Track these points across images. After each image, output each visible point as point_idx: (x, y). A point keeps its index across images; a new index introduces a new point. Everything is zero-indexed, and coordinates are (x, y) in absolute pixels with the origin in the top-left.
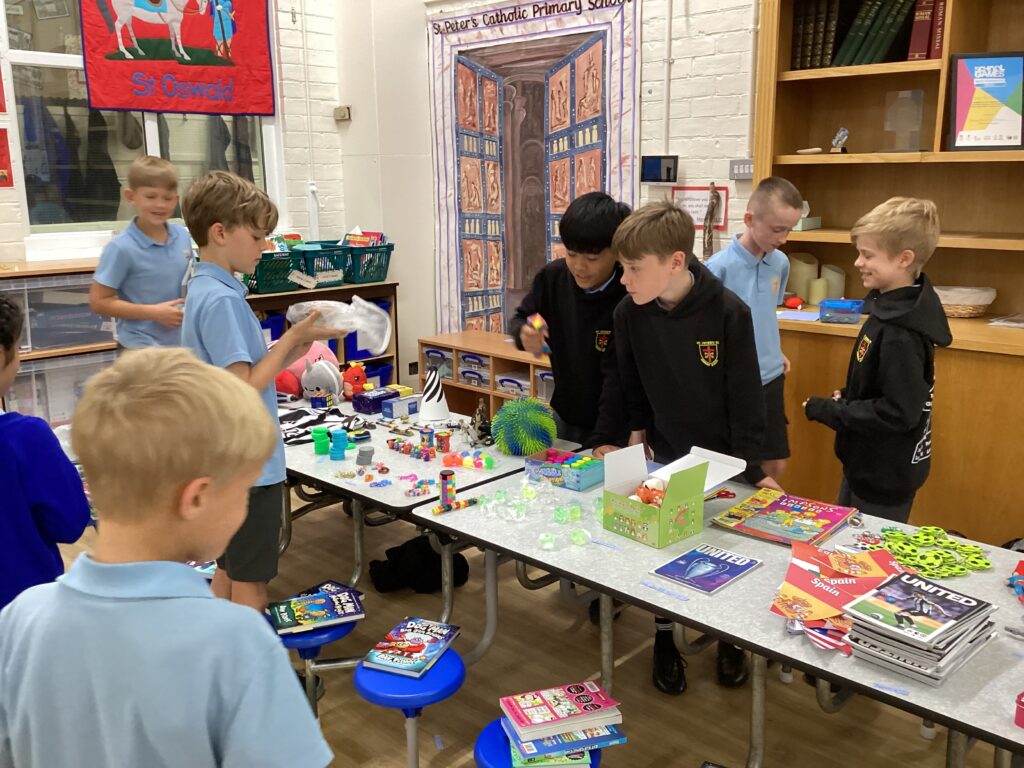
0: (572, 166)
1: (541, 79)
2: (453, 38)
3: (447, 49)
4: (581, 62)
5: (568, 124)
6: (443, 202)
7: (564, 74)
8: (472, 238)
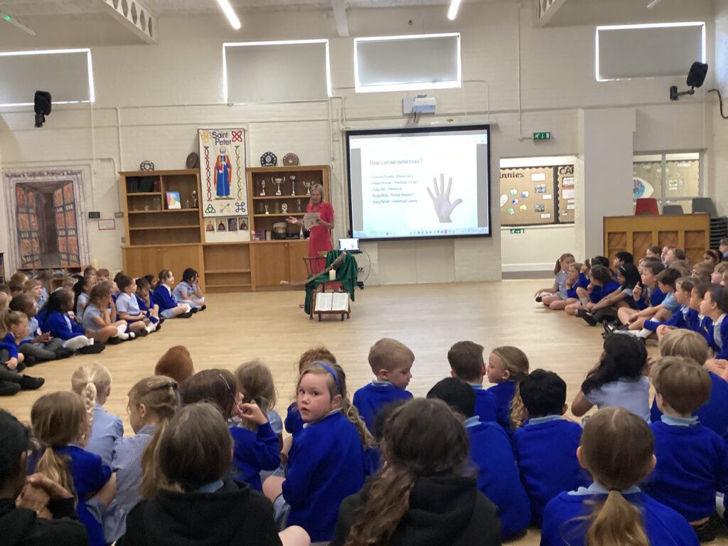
0: (65, 216)
1: (51, 192)
2: (15, 179)
3: (12, 182)
4: (65, 188)
5: (62, 203)
6: (11, 228)
7: (60, 191)
8: (25, 238)
